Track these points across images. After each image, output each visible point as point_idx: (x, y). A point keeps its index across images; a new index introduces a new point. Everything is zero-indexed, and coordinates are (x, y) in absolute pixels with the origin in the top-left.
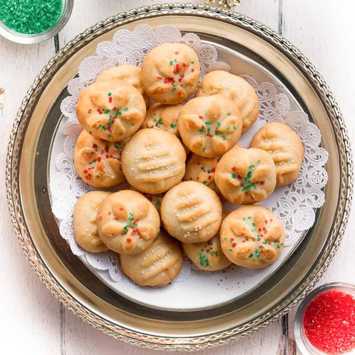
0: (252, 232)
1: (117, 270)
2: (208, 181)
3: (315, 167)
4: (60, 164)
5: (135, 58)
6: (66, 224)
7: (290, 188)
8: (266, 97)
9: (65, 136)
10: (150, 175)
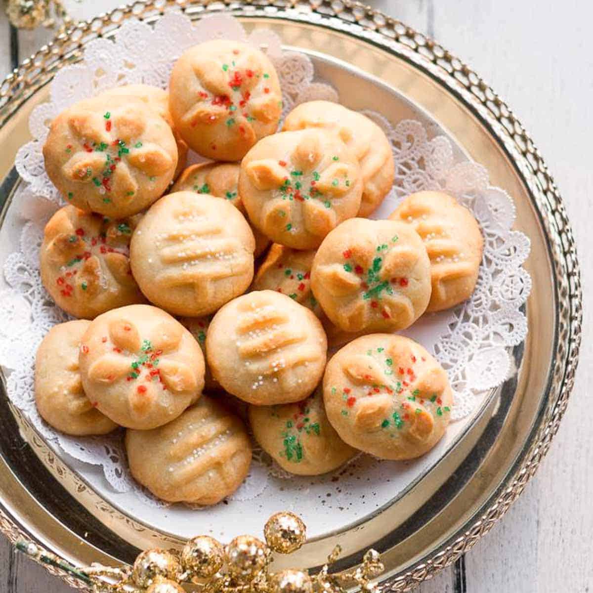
0: (385, 375)
1: (120, 471)
2: (300, 295)
3: (505, 270)
4: (14, 271)
5: (159, 79)
6: (21, 378)
7: (458, 317)
8: (408, 152)
9: (24, 222)
10: (184, 270)
